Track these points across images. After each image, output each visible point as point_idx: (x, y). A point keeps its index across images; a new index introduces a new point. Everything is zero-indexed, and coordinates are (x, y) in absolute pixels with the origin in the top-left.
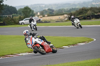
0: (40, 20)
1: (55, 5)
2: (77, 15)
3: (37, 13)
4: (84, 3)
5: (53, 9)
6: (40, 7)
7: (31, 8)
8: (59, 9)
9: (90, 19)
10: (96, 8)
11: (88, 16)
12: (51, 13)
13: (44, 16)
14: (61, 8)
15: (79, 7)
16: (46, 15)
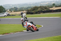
0: (9, 14)
1: (18, 5)
2: (32, 11)
3: (7, 10)
4: (36, 3)
5: (17, 7)
6: (9, 6)
7: (4, 7)
8: (21, 7)
9: (40, 13)
10: (43, 7)
11: (38, 12)
12: (16, 10)
13: (12, 12)
14: (22, 7)
15: (33, 6)
16: (13, 11)
